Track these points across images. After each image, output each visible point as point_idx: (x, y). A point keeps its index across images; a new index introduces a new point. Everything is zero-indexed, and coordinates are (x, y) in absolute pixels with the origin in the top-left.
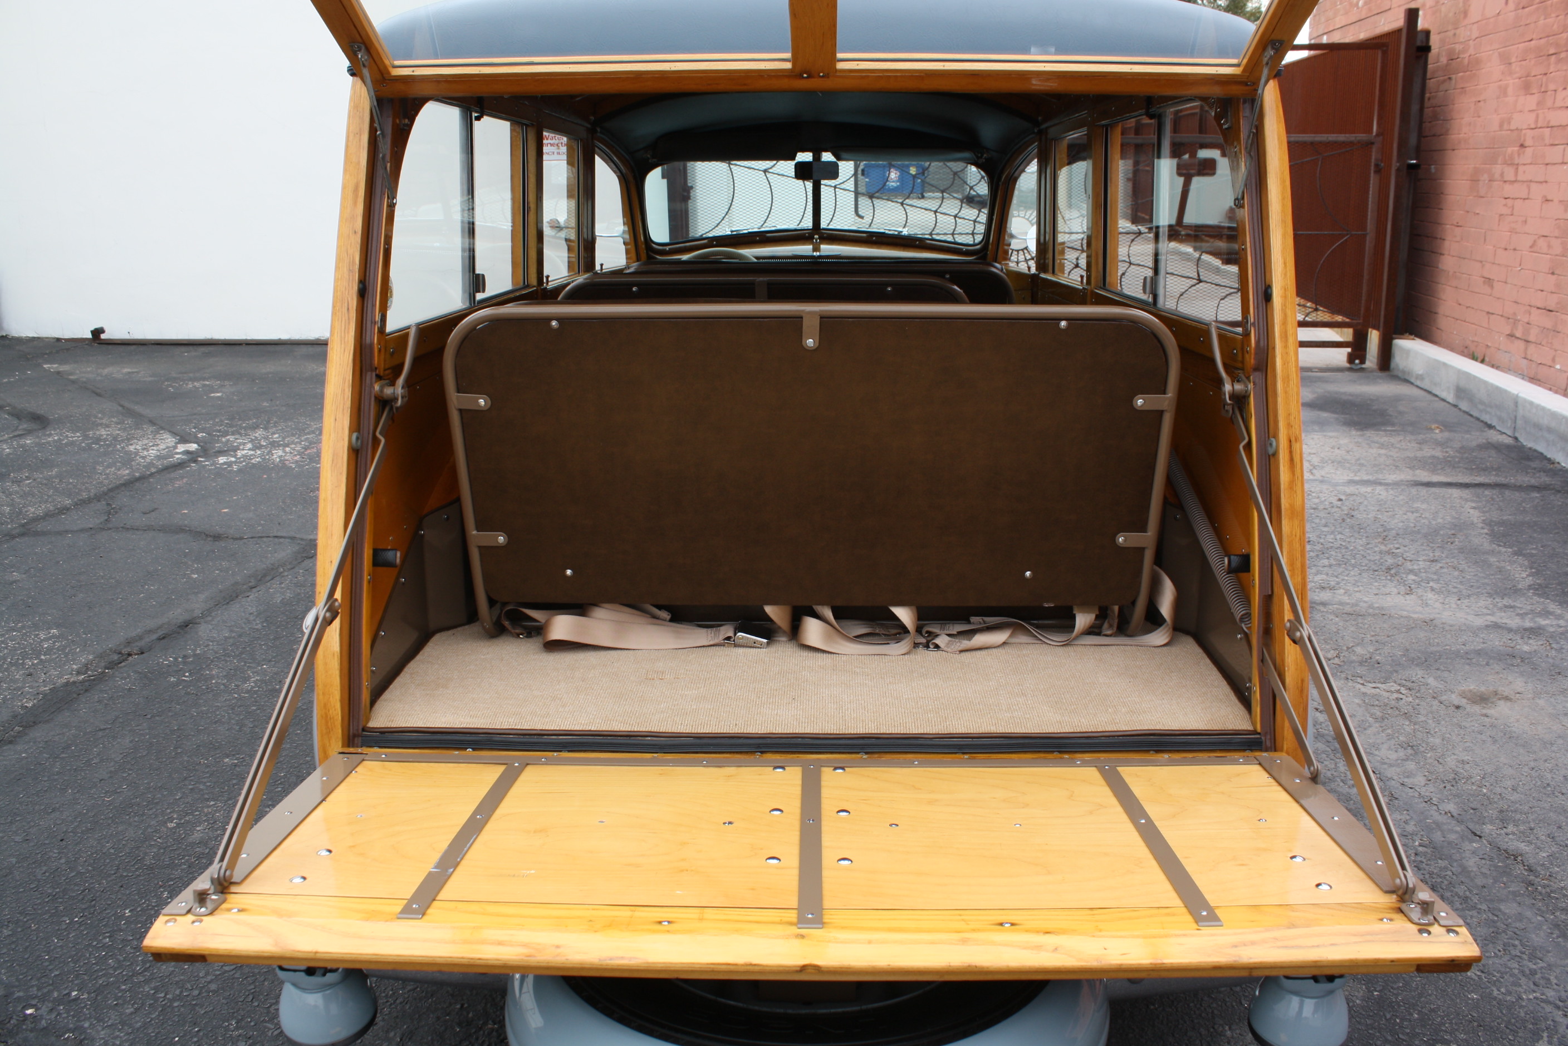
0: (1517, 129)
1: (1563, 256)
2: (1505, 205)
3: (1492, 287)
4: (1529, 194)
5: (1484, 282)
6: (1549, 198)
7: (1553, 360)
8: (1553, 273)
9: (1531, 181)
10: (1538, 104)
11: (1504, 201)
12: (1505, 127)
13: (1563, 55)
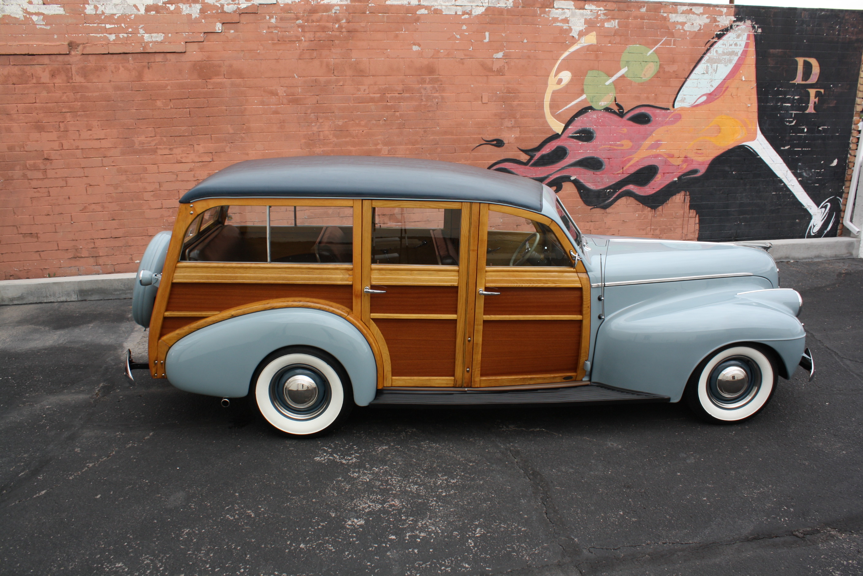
0: (36, 150)
1: (122, 210)
2: (39, 192)
3: (37, 237)
4: (67, 184)
5: (23, 236)
6: (91, 184)
7: (132, 259)
8: (114, 220)
9: (66, 177)
10: (58, 137)
11: (35, 190)
12: (17, 149)
13: (79, 113)
